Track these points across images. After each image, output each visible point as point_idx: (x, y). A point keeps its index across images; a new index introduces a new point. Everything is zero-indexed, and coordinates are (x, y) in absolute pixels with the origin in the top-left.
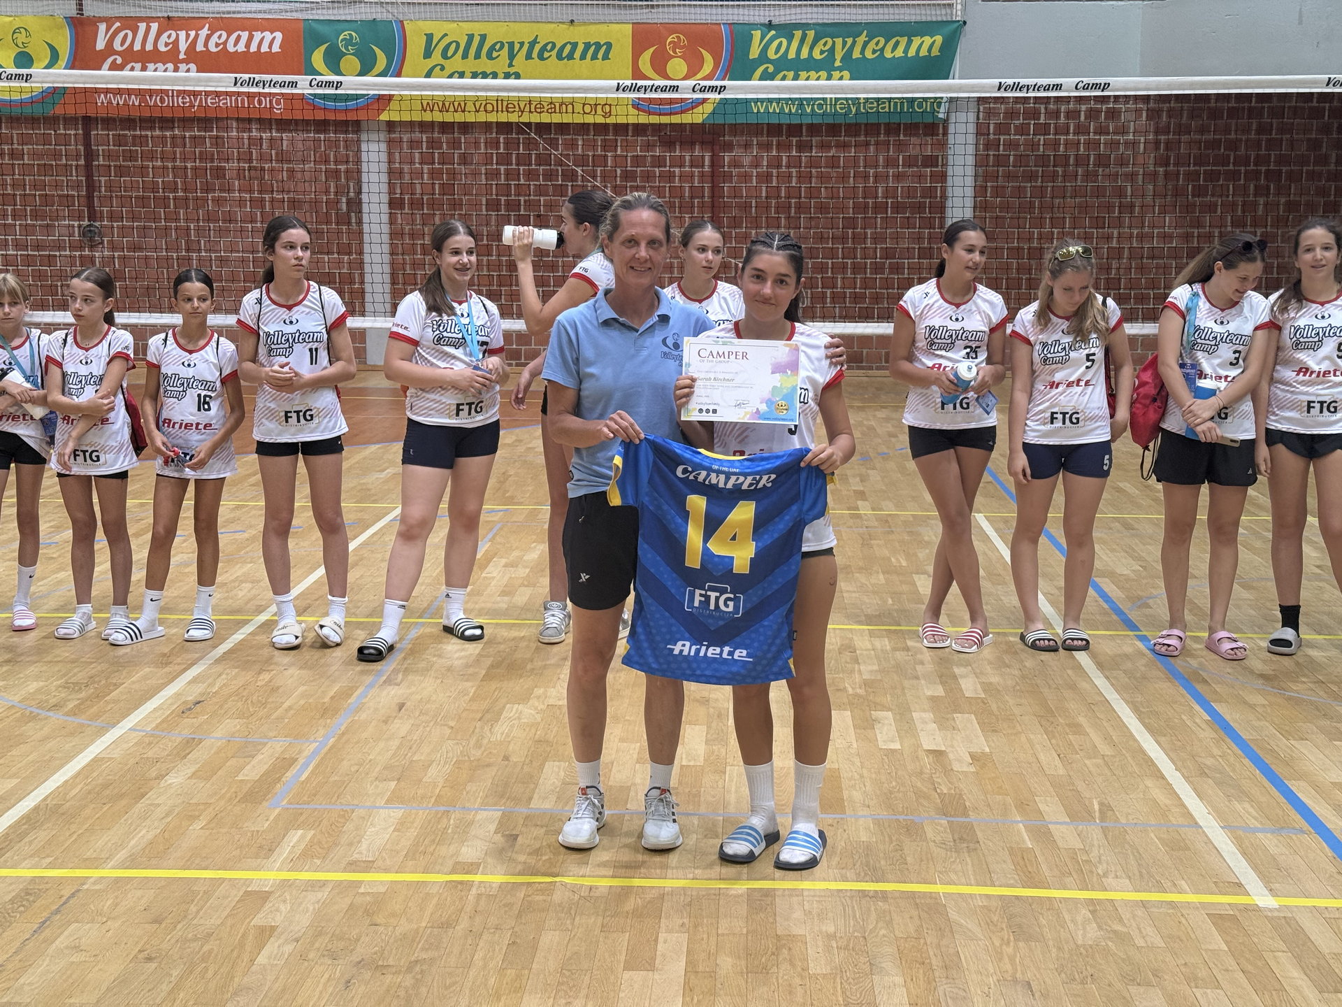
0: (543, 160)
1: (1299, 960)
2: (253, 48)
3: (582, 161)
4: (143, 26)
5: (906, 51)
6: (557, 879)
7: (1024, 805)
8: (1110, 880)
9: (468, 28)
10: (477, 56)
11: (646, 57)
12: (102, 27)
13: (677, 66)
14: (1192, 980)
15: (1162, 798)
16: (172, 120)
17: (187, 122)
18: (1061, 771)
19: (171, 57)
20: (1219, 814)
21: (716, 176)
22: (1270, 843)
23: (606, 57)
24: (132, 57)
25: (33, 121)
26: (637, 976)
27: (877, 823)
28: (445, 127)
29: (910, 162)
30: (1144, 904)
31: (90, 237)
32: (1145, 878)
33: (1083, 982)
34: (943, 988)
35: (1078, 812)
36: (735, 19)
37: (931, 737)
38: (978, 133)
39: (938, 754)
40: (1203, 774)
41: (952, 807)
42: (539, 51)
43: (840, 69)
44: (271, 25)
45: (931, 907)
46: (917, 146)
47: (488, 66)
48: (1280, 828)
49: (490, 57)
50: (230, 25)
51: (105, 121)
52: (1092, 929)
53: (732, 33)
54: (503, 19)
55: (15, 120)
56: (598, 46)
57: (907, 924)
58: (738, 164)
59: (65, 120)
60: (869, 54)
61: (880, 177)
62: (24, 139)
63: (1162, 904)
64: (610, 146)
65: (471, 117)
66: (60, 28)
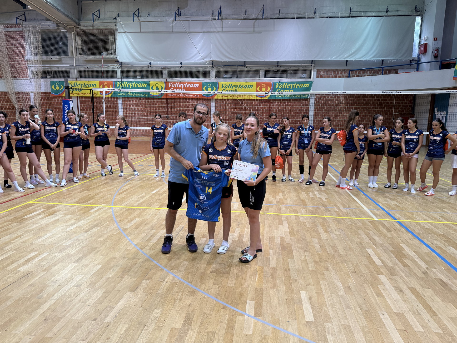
0: (241, 105)
1: (383, 227)
2: (194, 87)
3: (247, 105)
4: (176, 83)
5: (303, 86)
7: (336, 206)
8: (352, 216)
9: (229, 83)
10: (230, 88)
11: (259, 88)
12: (170, 83)
13: (264, 89)
14: (367, 229)
15: (358, 205)
16: (181, 99)
17: (183, 99)
18: (341, 201)
19: (181, 88)
20: (367, 207)
21: (270, 108)
22: (376, 212)
23: (252, 88)
24: (174, 88)
25: (159, 99)
26: (281, 226)
27: (313, 207)
28: (225, 100)
29: (303, 105)
30: (358, 219)
31: (167, 118)
32: (357, 216)
33: (350, 229)
34: (328, 229)
35: (345, 207)
36: (273, 81)
37: (318, 196)
38: (315, 100)
39: (320, 198)
40: (364, 202)
41: (324, 205)
42: (240, 87)
43: (291, 89)
44: (197, 83)
45: (324, 219)
46: (304, 102)
47: (232, 89)
48: (377, 210)
49: (232, 88)
50: (190, 83)
51: (170, 99)
52: (350, 222)
53: (273, 84)
54: (235, 82)
55: (156, 99)
56: (251, 86)
57: (321, 221)
58: (273, 106)
59: (164, 98)
60: (296, 87)
61: (298, 108)
62: (157, 102)
63: (360, 219)
64: (252, 103)
65: (230, 98)
66: (163, 83)
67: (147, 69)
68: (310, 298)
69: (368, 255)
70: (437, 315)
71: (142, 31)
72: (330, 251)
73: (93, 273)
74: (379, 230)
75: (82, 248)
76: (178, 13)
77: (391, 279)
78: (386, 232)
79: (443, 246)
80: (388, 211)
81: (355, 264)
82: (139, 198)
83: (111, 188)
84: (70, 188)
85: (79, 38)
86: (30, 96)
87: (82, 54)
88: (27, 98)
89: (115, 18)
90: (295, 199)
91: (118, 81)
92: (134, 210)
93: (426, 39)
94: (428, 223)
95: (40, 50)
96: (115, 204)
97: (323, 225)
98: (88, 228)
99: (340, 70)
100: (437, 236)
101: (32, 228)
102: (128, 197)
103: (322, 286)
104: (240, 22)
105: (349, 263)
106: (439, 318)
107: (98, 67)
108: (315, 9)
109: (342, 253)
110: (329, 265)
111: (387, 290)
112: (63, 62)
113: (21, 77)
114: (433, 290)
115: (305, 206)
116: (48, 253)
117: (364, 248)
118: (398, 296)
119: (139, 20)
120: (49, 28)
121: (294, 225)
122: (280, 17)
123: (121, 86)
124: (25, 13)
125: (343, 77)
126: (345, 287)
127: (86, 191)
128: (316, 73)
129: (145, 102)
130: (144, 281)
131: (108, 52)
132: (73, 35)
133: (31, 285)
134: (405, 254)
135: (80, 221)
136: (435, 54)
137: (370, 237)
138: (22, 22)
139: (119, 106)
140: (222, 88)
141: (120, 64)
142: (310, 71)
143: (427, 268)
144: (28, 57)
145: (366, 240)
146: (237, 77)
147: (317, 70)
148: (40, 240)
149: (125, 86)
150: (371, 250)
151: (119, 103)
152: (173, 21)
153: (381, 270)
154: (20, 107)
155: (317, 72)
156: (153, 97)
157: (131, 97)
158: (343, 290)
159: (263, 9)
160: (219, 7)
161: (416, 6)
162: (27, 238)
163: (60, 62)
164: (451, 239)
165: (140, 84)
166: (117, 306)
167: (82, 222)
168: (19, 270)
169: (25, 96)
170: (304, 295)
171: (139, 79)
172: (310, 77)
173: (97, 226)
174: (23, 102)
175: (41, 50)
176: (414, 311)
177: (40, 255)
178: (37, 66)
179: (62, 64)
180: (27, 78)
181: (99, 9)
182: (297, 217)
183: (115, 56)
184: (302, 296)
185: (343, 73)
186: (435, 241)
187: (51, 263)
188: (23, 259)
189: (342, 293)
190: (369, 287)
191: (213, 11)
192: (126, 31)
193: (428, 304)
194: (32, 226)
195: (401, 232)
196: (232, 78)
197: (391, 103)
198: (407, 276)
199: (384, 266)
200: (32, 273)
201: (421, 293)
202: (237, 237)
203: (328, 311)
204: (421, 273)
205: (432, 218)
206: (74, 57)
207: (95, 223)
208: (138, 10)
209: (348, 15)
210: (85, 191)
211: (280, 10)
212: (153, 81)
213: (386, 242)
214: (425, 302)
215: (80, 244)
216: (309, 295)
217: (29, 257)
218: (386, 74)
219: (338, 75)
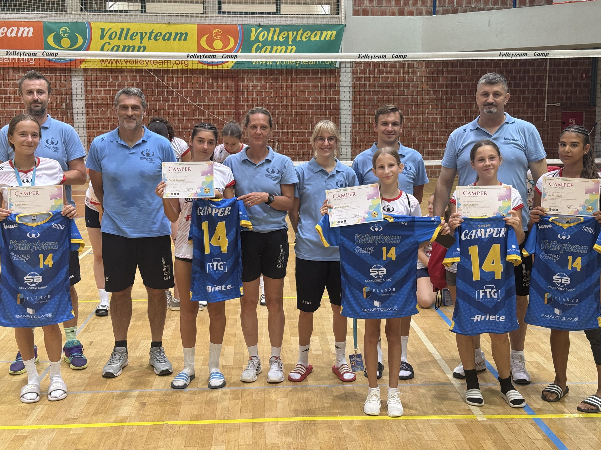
0: (158, 86)
3: (175, 86)
5: (320, 37)
6: (165, 423)
9: (121, 26)
10: (126, 39)
11: (203, 39)
13: (218, 44)
15: (436, 372)
21: (237, 93)
23: (185, 39)
28: (112, 71)
29: (323, 86)
38: (353, 74)
40: (453, 359)
42: (154, 36)
43: (291, 45)
44: (28, 24)
45: (335, 427)
46: (326, 79)
47: (131, 43)
49: (131, 39)
50: (8, 24)
53: (242, 29)
54: (138, 23)
56: (182, 34)
58: (247, 87)
60: (304, 39)
61: (311, 94)
64: (188, 79)
65: (124, 66)
125: (420, 14)
128: (351, 2)
140: (103, 38)
146: (144, 11)
172: (338, 13)
182: (258, 429)
185: (420, 3)
218: (525, 6)
219: (407, 10)
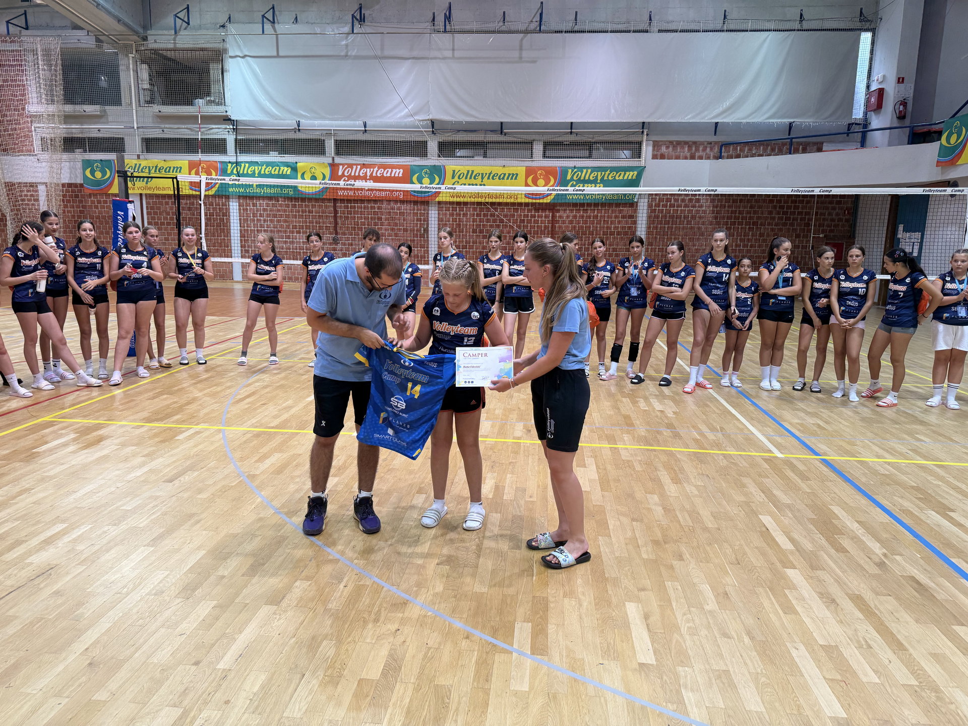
0: (493, 215)
1: (793, 471)
2: (393, 175)
3: (505, 216)
4: (355, 167)
5: (624, 177)
7: (695, 427)
8: (728, 448)
9: (467, 168)
10: (470, 178)
11: (530, 178)
12: (341, 167)
13: (541, 182)
14: (760, 476)
15: (740, 426)
16: (364, 200)
17: (369, 201)
18: (704, 417)
19: (364, 178)
20: (760, 431)
21: (554, 221)
22: (779, 439)
23: (516, 179)
24: (350, 177)
25: (317, 200)
27: (646, 430)
28: (459, 203)
29: (623, 217)
30: (740, 455)
31: (335, 241)
32: (739, 448)
33: (725, 475)
34: (680, 476)
35: (713, 429)
36: (562, 165)
37: (657, 406)
38: (648, 206)
39: (661, 411)
40: (752, 419)
41: (670, 426)
42: (492, 176)
43: (599, 183)
44: (399, 167)
45: (671, 454)
46: (627, 211)
47: (474, 182)
48: (781, 435)
49: (475, 178)
50: (384, 167)
51: (341, 200)
52: (725, 461)
53: (561, 171)
54: (480, 165)
55: (310, 200)
56: (513, 175)
57: (664, 458)
58: (561, 217)
59: (327, 199)
60: (610, 178)
61: (613, 222)
62: (313, 206)
63: (746, 455)
64: (516, 210)
65: (469, 200)
66: (326, 167)
67: (292, 136)
68: (646, 617)
69: (764, 529)
70: (906, 650)
71: (281, 54)
72: (684, 519)
73: (188, 568)
74: (784, 477)
75: (162, 514)
76: (358, 17)
77: (811, 577)
78: (800, 481)
79: (916, 509)
80: (802, 439)
81: (736, 548)
82: (279, 410)
83: (219, 389)
84: (132, 389)
85: (145, 66)
86: (37, 191)
87: (151, 102)
88: (32, 195)
89: (223, 26)
90: (609, 413)
91: (230, 162)
92: (271, 436)
93: (880, 80)
94: (886, 463)
95: (59, 91)
96: (228, 423)
97: (668, 468)
98: (172, 474)
99: (702, 143)
100: (904, 489)
101: (52, 473)
102: (256, 409)
103: (671, 592)
104: (491, 38)
105: (725, 544)
106: (911, 655)
107: (186, 130)
108: (651, 12)
109: (710, 524)
110: (683, 549)
111: (804, 599)
112: (110, 119)
113: (19, 151)
114: (898, 598)
115: (630, 428)
116: (90, 526)
117: (755, 513)
118: (827, 611)
119: (275, 31)
120: (80, 45)
121: (609, 467)
122: (576, 28)
123: (235, 172)
124: (25, 11)
125: (708, 158)
126: (718, 594)
127: (165, 396)
128: (650, 148)
129: (287, 206)
130: (298, 583)
131: (208, 98)
132: (131, 62)
133: (57, 593)
134: (839, 526)
135: (155, 459)
136: (900, 112)
137: (766, 491)
138: (20, 32)
139: (231, 214)
140: (453, 177)
141: (233, 126)
142: (640, 143)
143: (885, 555)
144: (35, 106)
145: (759, 496)
146: (485, 156)
147: (653, 141)
148: (71, 498)
149: (245, 172)
150: (770, 518)
151: (231, 207)
152: (348, 34)
153: (791, 558)
154: (17, 215)
155: (654, 147)
156: (304, 196)
157: (258, 195)
158: (714, 600)
159: (540, 11)
160: (447, 5)
161: (861, 9)
162: (41, 495)
163: (103, 120)
164: (933, 495)
165: (278, 168)
166: (243, 635)
167: (161, 460)
168: (27, 561)
169: (28, 191)
170: (632, 610)
171: (273, 157)
172: (640, 157)
173: (191, 468)
174: (22, 204)
175: (62, 92)
176: (858, 642)
177: (73, 529)
178: (53, 128)
179: (107, 123)
180: (30, 152)
181: (188, 5)
182: (615, 451)
183: (223, 107)
184: (628, 613)
185: (708, 149)
186: (900, 500)
187: (96, 548)
188: (36, 539)
189: (711, 605)
190: (767, 592)
191: (434, 14)
192: (247, 54)
193: (887, 627)
194: (52, 469)
195: (831, 481)
196: (473, 157)
197: (808, 214)
198: (844, 572)
199: (798, 550)
200: (57, 567)
201: (873, 606)
202: (490, 492)
203: (684, 641)
204: (872, 564)
205: (892, 452)
206: (134, 107)
207: (188, 463)
208: (273, 8)
209: (719, 27)
210: (164, 394)
211: (576, 13)
212: (304, 162)
213: (800, 502)
214: (882, 623)
215: (157, 506)
216: (643, 610)
217: (49, 533)
218: (798, 153)
219: (697, 154)
